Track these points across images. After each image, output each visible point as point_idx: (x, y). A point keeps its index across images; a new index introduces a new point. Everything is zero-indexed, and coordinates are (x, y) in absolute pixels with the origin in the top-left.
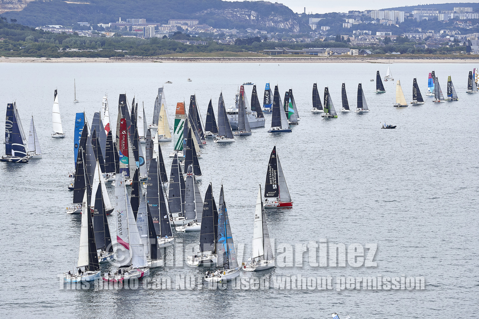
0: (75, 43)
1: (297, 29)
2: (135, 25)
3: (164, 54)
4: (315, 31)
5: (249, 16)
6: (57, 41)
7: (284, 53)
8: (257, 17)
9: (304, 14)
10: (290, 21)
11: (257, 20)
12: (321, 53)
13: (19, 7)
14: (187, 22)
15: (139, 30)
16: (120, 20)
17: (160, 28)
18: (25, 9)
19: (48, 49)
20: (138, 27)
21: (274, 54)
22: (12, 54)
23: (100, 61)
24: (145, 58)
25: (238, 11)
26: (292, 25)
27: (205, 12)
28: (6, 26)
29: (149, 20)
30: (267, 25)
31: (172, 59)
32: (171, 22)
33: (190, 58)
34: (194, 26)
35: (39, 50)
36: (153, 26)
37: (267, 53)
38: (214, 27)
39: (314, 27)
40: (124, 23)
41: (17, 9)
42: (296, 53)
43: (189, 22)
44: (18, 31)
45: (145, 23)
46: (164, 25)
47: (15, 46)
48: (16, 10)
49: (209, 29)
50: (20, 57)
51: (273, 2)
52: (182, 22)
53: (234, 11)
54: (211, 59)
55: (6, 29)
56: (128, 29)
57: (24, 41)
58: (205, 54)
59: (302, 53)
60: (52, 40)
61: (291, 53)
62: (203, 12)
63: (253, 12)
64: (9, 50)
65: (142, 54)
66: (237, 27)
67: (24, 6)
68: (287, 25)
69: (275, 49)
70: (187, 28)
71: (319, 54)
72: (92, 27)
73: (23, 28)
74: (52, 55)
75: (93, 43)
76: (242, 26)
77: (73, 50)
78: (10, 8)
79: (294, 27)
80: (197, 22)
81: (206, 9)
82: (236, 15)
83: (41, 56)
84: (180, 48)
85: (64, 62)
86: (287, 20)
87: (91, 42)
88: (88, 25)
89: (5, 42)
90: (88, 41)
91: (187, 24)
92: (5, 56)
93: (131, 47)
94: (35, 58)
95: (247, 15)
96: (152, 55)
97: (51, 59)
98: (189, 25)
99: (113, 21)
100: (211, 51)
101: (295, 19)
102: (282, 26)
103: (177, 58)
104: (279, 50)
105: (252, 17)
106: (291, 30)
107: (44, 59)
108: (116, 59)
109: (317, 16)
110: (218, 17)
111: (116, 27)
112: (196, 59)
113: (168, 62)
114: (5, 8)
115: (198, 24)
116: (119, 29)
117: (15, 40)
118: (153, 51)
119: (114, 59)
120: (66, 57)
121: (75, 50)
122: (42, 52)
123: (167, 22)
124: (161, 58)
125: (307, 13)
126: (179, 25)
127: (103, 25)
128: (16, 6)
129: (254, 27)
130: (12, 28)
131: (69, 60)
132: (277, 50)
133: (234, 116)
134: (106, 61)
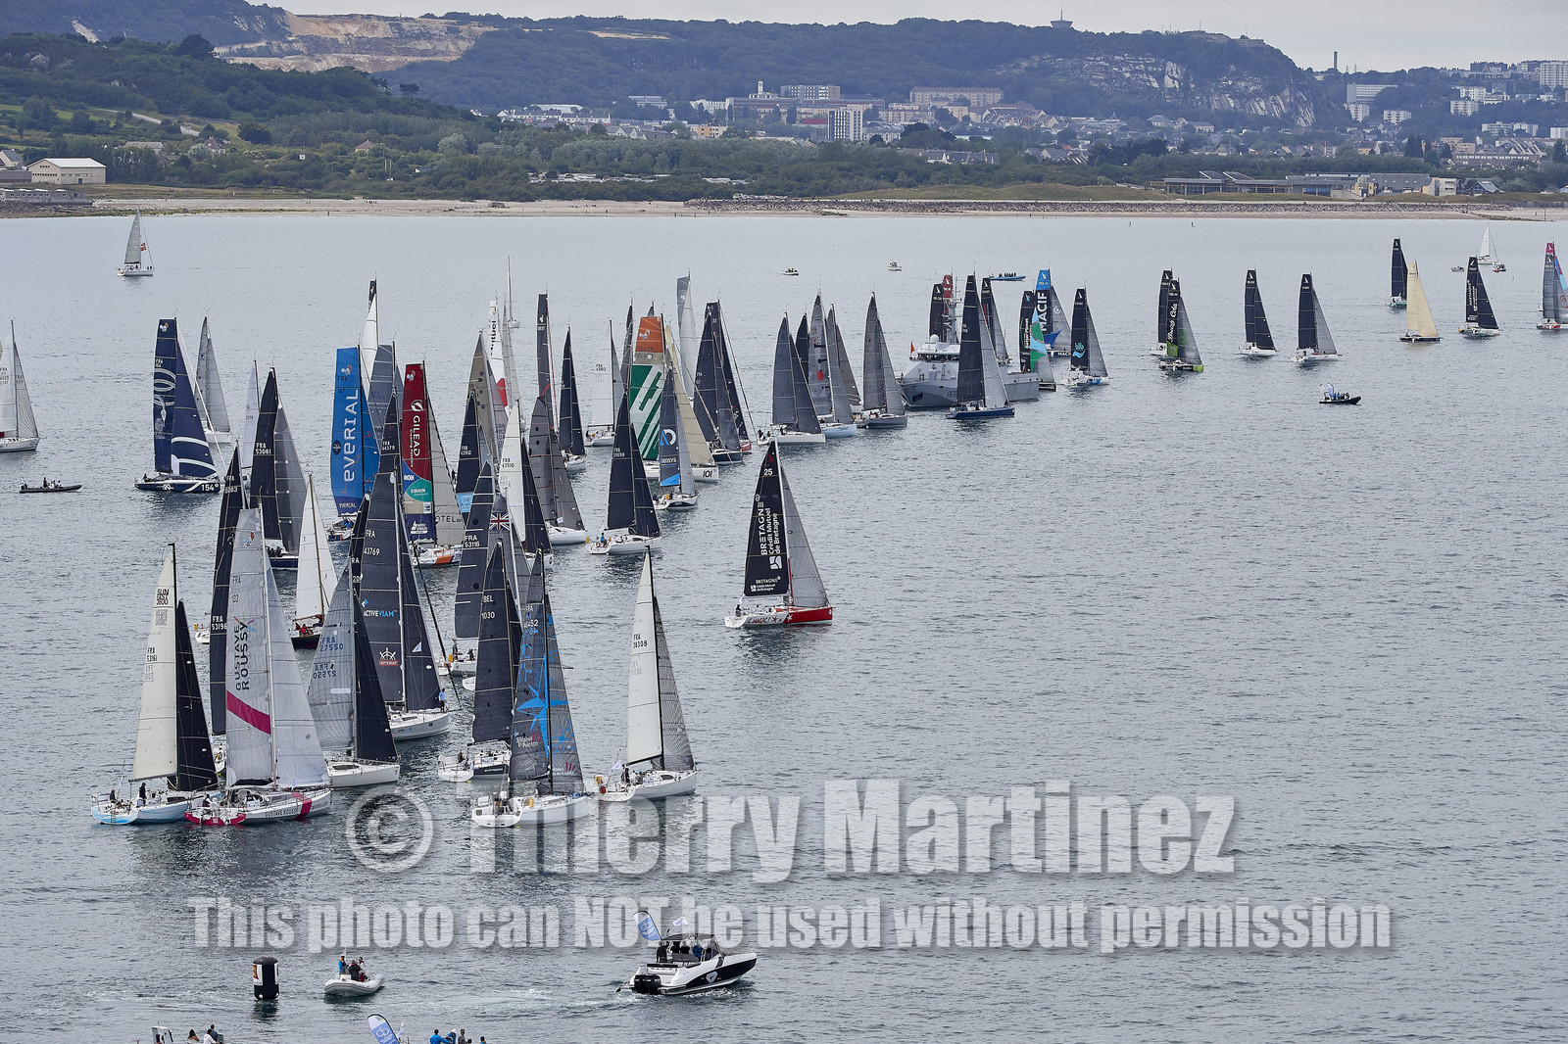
0: (589, 157)
1: (1306, 119)
2: (808, 104)
3: (856, 189)
4: (1365, 123)
5: (1160, 78)
6: (535, 151)
7: (1226, 187)
8: (1184, 81)
9: (1333, 71)
10: (1286, 93)
11: (1185, 89)
12: (1341, 188)
13: (452, 47)
14: (966, 95)
15: (818, 120)
16: (760, 89)
17: (882, 114)
18: (468, 55)
19: (501, 174)
20: (816, 111)
21: (1195, 191)
22: (389, 189)
23: (656, 210)
24: (795, 203)
25: (1126, 63)
26: (1291, 104)
27: (1025, 64)
28: (386, 104)
29: (851, 91)
30: (1216, 106)
31: (878, 205)
32: (918, 95)
33: (933, 204)
34: (988, 107)
35: (473, 178)
36: (861, 108)
37: (1176, 189)
38: (1050, 113)
39: (1360, 113)
40: (772, 97)
41: (444, 53)
42: (1264, 189)
43: (973, 96)
44: (417, 121)
45: (838, 97)
46: (895, 106)
47: (403, 165)
48: (440, 58)
49: (1035, 117)
50: (412, 197)
51: (1235, 36)
52: (951, 96)
53: (1113, 63)
54: (997, 207)
55: (383, 115)
56: (784, 118)
57: (435, 148)
58: (980, 190)
59: (1282, 189)
60: (521, 147)
61: (1245, 190)
62: (1017, 66)
63: (1170, 65)
64: (383, 177)
65: (788, 191)
66: (1121, 112)
67: (464, 45)
68: (1279, 106)
69: (1199, 176)
70: (966, 113)
71: (1333, 193)
72: (671, 111)
73: (437, 111)
74: (510, 193)
75: (646, 157)
76: (1137, 109)
77: (577, 177)
78: (423, 53)
79: (1298, 113)
80: (998, 96)
81: (1027, 57)
82: (1120, 75)
83: (475, 196)
84: (909, 174)
85: (544, 214)
86: (1276, 90)
87: (639, 152)
88: (663, 105)
89: (376, 153)
90: (630, 152)
91: (965, 103)
92: (365, 195)
93: (759, 170)
94: (457, 203)
95: (1152, 73)
96: (819, 193)
97: (506, 203)
98: (974, 103)
99: (738, 92)
100: (1004, 181)
101: (1302, 88)
102: (1260, 107)
103: (893, 204)
104: (1210, 180)
105: (1169, 82)
106: (1288, 120)
107: (483, 204)
108: (707, 204)
109: (1373, 77)
110: (1062, 80)
111: (746, 109)
112: (951, 205)
113: (865, 216)
114: (408, 52)
115: (1001, 102)
116: (756, 115)
117: (407, 148)
118: (822, 182)
119: (701, 204)
120: (552, 198)
121: (585, 177)
122: (480, 183)
123: (904, 96)
124: (844, 203)
125: (1342, 70)
126: (944, 105)
127: (706, 103)
128: (441, 47)
129: (1172, 113)
130: (404, 111)
131: (561, 209)
132: (1208, 178)
133: (939, 365)
134: (674, 210)
